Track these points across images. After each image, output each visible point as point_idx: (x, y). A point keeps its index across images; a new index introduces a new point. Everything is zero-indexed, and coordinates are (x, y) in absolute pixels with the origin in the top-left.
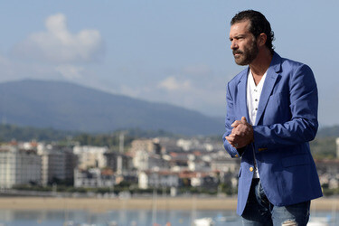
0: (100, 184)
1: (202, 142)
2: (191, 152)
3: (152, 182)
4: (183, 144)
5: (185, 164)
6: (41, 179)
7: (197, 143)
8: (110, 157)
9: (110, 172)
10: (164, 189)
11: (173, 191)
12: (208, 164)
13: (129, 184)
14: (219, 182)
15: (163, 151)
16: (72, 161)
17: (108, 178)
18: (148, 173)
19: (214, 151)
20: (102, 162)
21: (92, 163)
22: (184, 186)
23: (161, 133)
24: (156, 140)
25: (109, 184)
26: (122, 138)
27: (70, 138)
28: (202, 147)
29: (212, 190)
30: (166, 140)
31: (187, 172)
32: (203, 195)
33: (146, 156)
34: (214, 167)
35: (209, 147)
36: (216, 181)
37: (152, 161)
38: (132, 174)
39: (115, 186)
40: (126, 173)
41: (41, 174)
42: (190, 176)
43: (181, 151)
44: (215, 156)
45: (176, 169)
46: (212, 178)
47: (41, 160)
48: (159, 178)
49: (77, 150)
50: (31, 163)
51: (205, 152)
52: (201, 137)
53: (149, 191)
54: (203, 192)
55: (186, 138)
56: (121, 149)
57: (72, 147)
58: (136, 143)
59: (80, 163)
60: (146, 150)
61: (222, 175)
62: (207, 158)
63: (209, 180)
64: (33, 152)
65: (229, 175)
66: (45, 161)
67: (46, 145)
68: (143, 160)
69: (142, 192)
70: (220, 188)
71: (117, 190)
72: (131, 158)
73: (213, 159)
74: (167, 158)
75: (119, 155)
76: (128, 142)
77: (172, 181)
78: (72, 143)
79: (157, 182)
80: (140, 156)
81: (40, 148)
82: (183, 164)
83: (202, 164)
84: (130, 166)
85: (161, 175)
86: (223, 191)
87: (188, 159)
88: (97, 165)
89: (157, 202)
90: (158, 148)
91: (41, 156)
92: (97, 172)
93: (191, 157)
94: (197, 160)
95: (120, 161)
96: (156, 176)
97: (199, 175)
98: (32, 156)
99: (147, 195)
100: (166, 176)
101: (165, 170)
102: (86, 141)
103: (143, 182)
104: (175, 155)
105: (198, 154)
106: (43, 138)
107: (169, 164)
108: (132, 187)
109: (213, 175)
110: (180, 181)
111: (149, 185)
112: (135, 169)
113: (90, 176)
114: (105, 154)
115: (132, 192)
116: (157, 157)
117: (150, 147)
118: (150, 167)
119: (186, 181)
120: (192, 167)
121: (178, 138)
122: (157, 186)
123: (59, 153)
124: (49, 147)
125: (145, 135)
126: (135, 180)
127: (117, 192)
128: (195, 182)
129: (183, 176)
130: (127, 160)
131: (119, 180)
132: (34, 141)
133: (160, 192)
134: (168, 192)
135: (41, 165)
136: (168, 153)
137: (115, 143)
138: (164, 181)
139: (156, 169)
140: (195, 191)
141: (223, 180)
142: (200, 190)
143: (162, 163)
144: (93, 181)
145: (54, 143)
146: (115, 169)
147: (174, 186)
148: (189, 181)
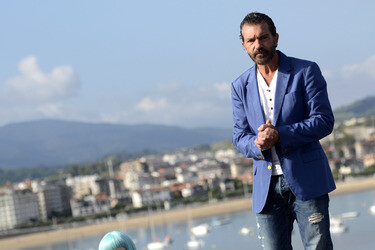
0: (97, 210)
1: (186, 154)
2: (177, 165)
3: (145, 200)
4: (169, 159)
5: (174, 178)
6: (41, 215)
7: (181, 156)
8: (102, 183)
9: (104, 197)
10: (157, 204)
11: (167, 205)
12: (195, 174)
13: (124, 206)
14: (208, 189)
15: (151, 168)
16: (67, 193)
17: (103, 203)
18: (141, 192)
19: (199, 161)
20: (95, 189)
21: (86, 191)
22: (177, 198)
23: (146, 153)
24: (143, 160)
25: (105, 208)
26: (110, 163)
27: (61, 172)
28: (186, 159)
29: (204, 198)
30: (152, 158)
31: (177, 185)
32: (196, 204)
33: (136, 176)
34: (201, 176)
35: (194, 158)
36: (205, 188)
37: (142, 180)
38: (125, 195)
39: (112, 209)
40: (119, 196)
41: (40, 210)
42: (180, 188)
43: (167, 166)
44: (200, 165)
45: (166, 183)
46: (201, 187)
47: (37, 197)
48: (152, 195)
49: (69, 182)
50: (28, 201)
51: (191, 163)
52: (184, 149)
53: (144, 209)
54: (195, 201)
55: (171, 153)
56: (111, 173)
57: (65, 180)
58: (124, 166)
59: (74, 194)
60: (135, 171)
61: (210, 182)
62: (193, 169)
63: (198, 189)
64: (28, 191)
65: (216, 181)
66: (41, 197)
67: (39, 183)
68: (133, 181)
69: (137, 210)
70: (210, 194)
71: (114, 213)
72: (122, 181)
73: (199, 169)
74: (155, 174)
75: (110, 179)
76: (117, 166)
77: (164, 195)
78: (63, 176)
79: (150, 199)
80: (130, 177)
81: (35, 186)
82: (172, 178)
83: (190, 175)
84: (123, 189)
85: (153, 192)
86: (214, 197)
87: (175, 172)
88: (91, 193)
89: (153, 218)
90: (145, 167)
91: (36, 193)
92: (92, 199)
93: (178, 170)
94: (184, 172)
95: (111, 185)
96: (148, 194)
97: (188, 185)
98: (28, 195)
99: (142, 213)
100: (158, 192)
101: (156, 186)
102: (77, 172)
103: (137, 201)
104: (162, 171)
105: (184, 166)
106: (36, 175)
107: (158, 180)
108: (128, 208)
109: (201, 183)
110: (172, 194)
111: (143, 203)
112: (127, 191)
113: (86, 204)
114: (97, 181)
115: (128, 212)
116: (146, 175)
117: (139, 168)
118: (141, 186)
119: (177, 194)
120: (180, 179)
121: (162, 155)
122: (150, 203)
123: (53, 187)
124: (43, 183)
125: (131, 157)
126: (129, 200)
127: (114, 215)
128: (186, 192)
129: (173, 189)
130: (118, 183)
131: (114, 203)
132: (27, 180)
133: (154, 208)
134: (163, 207)
135: (38, 202)
136: (156, 170)
137: (105, 169)
138: (156, 197)
139: (147, 187)
140: (187, 202)
141: (212, 187)
142: (192, 199)
143: (152, 180)
144: (89, 209)
145: (48, 179)
146: (108, 194)
147: (167, 200)
148: (180, 193)
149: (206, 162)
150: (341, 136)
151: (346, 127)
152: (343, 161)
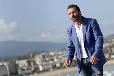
0: (27, 72)
1: (57, 52)
2: (55, 56)
3: (44, 68)
4: (52, 54)
6: (7, 74)
8: (29, 62)
9: (29, 67)
10: (48, 69)
11: (51, 70)
12: (61, 59)
13: (36, 70)
15: (46, 57)
16: (16, 66)
17: (29, 69)
18: (42, 65)
19: (62, 54)
20: (26, 64)
21: (23, 65)
22: (55, 67)
23: (44, 51)
24: (43, 54)
25: (30, 71)
26: (31, 55)
31: (55, 63)
33: (40, 60)
34: (63, 59)
35: (60, 53)
37: (43, 61)
38: (37, 66)
40: (35, 67)
41: (7, 72)
42: (56, 64)
43: (51, 56)
44: (62, 55)
45: (51, 62)
47: (6, 68)
50: (3, 69)
51: (59, 55)
52: (57, 50)
53: (44, 71)
55: (52, 51)
56: (32, 59)
57: (16, 61)
58: (36, 56)
59: (19, 66)
60: (40, 58)
62: (60, 57)
63: (62, 64)
64: (3, 65)
67: (7, 62)
68: (40, 61)
69: (41, 72)
72: (36, 62)
73: (62, 57)
74: (47, 59)
75: (31, 61)
76: (34, 56)
77: (50, 66)
78: (15, 60)
80: (38, 60)
81: (5, 64)
82: (53, 60)
83: (59, 59)
84: (36, 64)
85: (46, 65)
88: (25, 66)
89: (47, 74)
90: (44, 56)
91: (6, 66)
92: (25, 68)
93: (55, 57)
94: (57, 58)
95: (32, 63)
96: (45, 66)
97: (59, 63)
98: (3, 67)
100: (48, 65)
101: (47, 63)
102: (20, 58)
103: (41, 68)
104: (50, 58)
105: (57, 56)
106: (6, 60)
107: (48, 61)
108: (38, 71)
109: (63, 62)
110: (53, 66)
111: (43, 69)
113: (23, 70)
114: (27, 62)
115: (38, 73)
116: (44, 59)
117: (41, 57)
118: (42, 63)
119: (55, 66)
120: (56, 60)
121: (49, 52)
122: (46, 69)
123: (11, 64)
124: (8, 63)
125: (39, 53)
126: (38, 68)
127: (33, 73)
128: (58, 65)
129: (53, 64)
130: (34, 62)
131: (33, 69)
132: (3, 62)
133: (47, 71)
134: (50, 70)
135: (6, 69)
136: (47, 57)
137: (29, 57)
138: (48, 67)
139: (44, 63)
140: (58, 68)
142: (60, 67)
143: (46, 61)
145: (10, 61)
146: (31, 66)
147: (51, 68)
148: (56, 65)
149: (64, 54)
150: (111, 44)
151: (113, 41)
152: (112, 53)
